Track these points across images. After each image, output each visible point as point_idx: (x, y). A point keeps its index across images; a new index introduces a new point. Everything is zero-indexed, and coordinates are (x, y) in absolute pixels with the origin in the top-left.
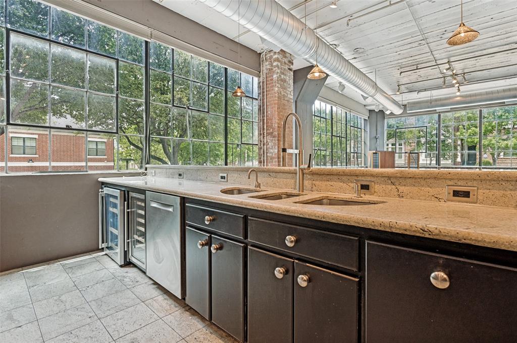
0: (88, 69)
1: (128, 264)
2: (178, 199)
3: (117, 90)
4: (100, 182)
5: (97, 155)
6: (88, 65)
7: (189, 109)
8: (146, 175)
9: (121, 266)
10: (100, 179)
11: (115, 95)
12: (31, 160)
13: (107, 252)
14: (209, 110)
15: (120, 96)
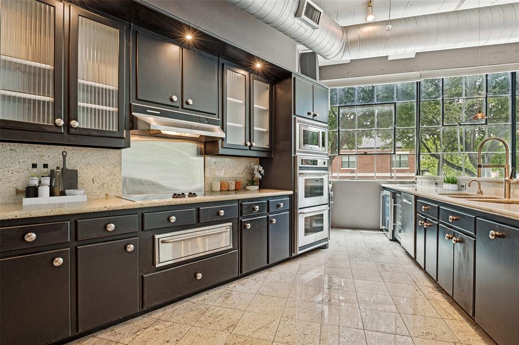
0: (376, 116)
1: (394, 240)
2: (413, 197)
3: (395, 124)
4: (382, 187)
5: (400, 167)
6: (376, 113)
7: (460, 125)
8: (415, 183)
9: (390, 240)
10: (383, 185)
11: (393, 128)
12: (353, 172)
13: (386, 232)
14: (486, 122)
15: (396, 127)
